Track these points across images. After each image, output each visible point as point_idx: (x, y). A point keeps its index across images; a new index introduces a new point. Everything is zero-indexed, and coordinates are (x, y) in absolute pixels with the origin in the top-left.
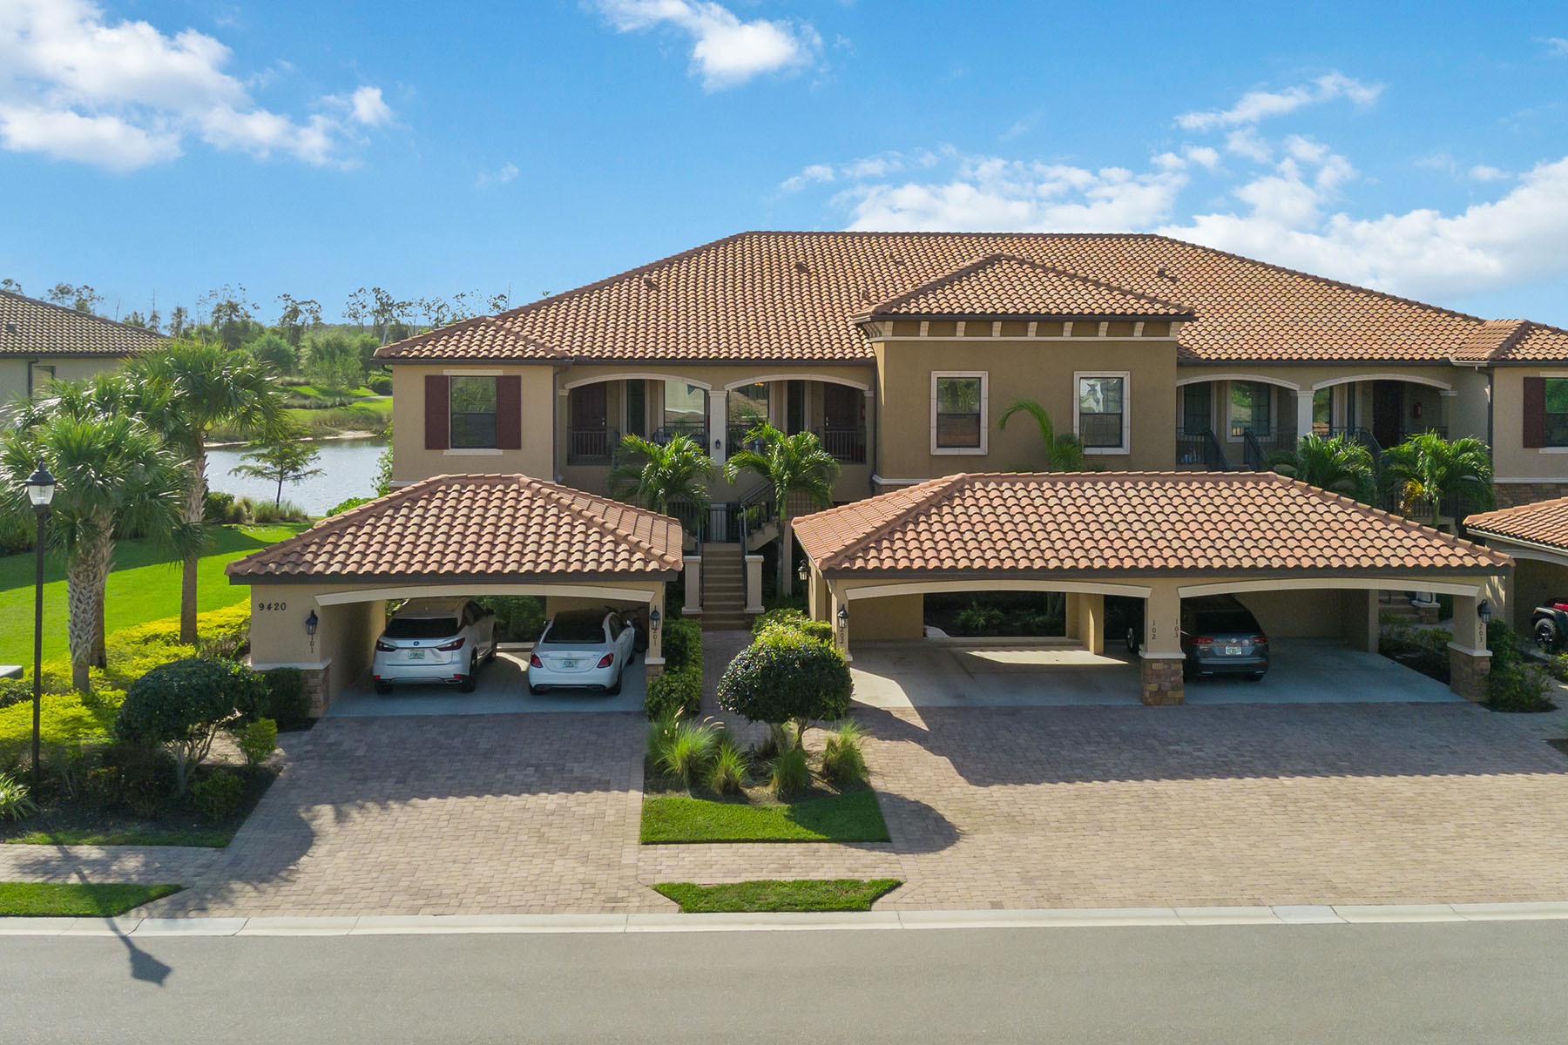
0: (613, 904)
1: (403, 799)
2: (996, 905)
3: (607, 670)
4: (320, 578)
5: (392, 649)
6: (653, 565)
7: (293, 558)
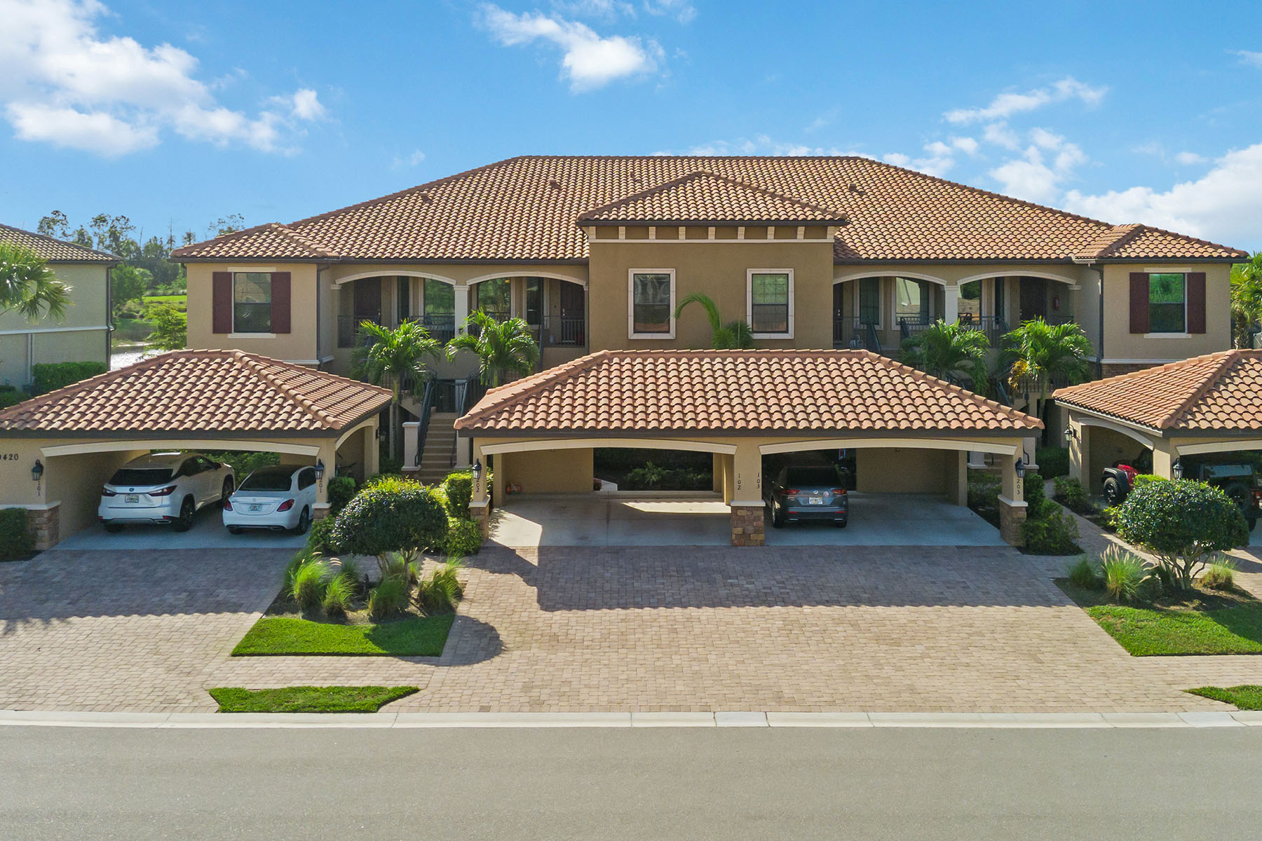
0: (169, 704)
1: (63, 616)
2: (484, 709)
3: (286, 514)
4: (42, 434)
5: (113, 494)
6: (318, 424)
7: (24, 417)
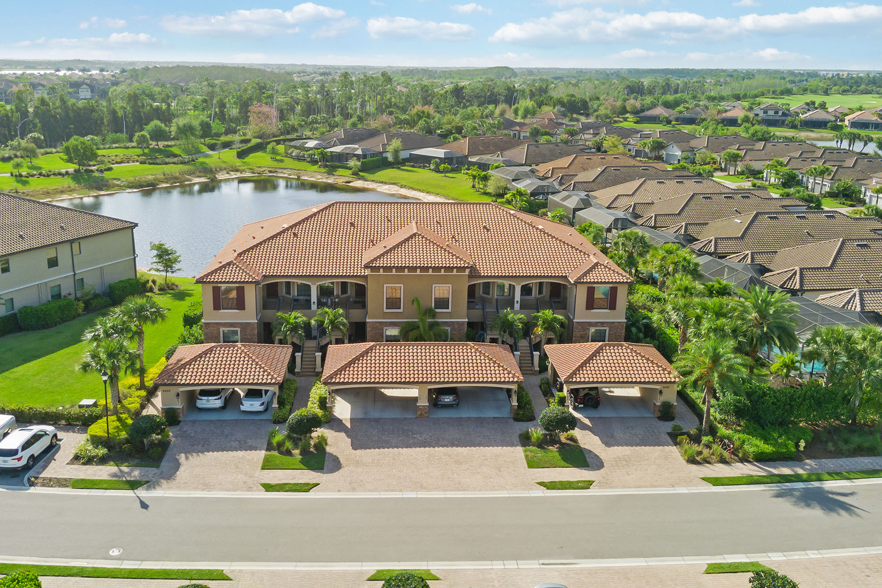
0: (250, 489)
3: (262, 407)
4: (179, 385)
5: (201, 400)
6: (273, 381)
7: (171, 378)
